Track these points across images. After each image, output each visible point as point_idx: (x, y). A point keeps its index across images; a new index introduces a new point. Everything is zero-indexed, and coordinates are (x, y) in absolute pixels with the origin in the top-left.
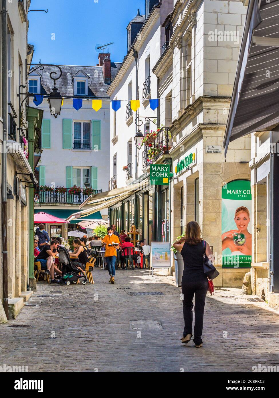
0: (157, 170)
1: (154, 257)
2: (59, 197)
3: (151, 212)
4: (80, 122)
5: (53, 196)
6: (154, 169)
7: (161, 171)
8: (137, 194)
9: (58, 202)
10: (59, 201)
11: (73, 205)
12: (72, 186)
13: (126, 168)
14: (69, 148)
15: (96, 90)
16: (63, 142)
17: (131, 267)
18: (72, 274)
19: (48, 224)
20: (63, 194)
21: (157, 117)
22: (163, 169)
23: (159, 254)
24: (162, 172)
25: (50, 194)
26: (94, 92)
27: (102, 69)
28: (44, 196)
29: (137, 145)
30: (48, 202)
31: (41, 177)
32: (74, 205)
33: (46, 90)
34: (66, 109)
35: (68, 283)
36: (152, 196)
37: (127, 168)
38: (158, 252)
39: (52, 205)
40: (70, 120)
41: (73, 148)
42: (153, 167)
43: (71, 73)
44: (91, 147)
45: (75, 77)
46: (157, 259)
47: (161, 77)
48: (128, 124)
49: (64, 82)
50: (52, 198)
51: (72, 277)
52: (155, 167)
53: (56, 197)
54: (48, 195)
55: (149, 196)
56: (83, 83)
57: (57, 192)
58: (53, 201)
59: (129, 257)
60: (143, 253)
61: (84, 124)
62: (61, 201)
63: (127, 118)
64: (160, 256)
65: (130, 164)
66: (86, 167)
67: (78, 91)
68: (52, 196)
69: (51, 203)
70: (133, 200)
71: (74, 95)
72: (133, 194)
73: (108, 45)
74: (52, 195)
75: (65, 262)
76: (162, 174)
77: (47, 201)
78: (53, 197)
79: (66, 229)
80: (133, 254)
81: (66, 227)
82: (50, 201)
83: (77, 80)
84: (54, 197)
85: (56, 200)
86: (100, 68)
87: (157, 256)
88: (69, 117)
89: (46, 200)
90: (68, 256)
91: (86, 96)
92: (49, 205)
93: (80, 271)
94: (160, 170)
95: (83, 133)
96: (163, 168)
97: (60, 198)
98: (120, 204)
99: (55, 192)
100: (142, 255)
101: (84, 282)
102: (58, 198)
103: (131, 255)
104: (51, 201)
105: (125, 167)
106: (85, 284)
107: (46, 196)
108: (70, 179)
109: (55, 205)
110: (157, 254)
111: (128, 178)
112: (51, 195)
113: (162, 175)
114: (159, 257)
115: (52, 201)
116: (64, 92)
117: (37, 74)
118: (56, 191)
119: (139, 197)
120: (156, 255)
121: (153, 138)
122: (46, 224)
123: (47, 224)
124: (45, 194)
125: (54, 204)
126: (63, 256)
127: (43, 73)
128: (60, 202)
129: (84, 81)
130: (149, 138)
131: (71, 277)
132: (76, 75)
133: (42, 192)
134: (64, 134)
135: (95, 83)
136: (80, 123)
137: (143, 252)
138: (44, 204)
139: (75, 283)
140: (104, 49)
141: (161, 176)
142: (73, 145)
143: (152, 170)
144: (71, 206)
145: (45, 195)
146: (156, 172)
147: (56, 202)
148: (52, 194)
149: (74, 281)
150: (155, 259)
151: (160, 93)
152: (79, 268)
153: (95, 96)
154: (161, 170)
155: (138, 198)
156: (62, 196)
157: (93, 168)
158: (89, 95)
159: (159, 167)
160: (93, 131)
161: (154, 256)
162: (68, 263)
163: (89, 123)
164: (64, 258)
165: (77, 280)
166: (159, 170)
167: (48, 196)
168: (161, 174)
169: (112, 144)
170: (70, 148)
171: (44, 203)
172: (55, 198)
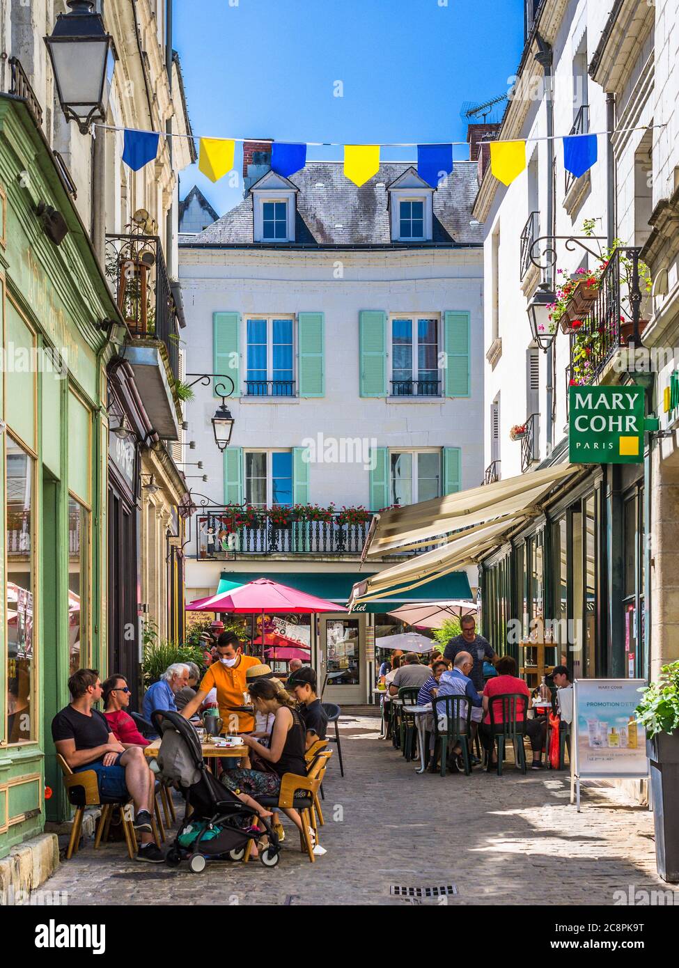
0: (596, 407)
1: (585, 738)
2: (350, 537)
3: (590, 567)
4: (409, 317)
5: (332, 534)
6: (583, 405)
7: (611, 412)
8: (550, 511)
9: (345, 551)
10: (350, 547)
11: (390, 561)
12: (385, 504)
13: (519, 433)
14: (376, 395)
15: (457, 225)
16: (361, 376)
17: (519, 763)
18: (218, 825)
19: (318, 617)
20: (360, 528)
21: (606, 236)
22: (618, 402)
23: (603, 724)
24: (616, 413)
25: (321, 527)
26: (451, 232)
27: (476, 167)
28: (304, 534)
29: (538, 335)
30: (318, 551)
31: (297, 481)
32: (393, 561)
33: (313, 230)
34: (368, 283)
35: (198, 863)
36: (594, 516)
37: (523, 431)
38: (603, 719)
39: (329, 560)
40: (381, 315)
41: (388, 395)
42: (578, 396)
43: (386, 181)
44: (443, 389)
45: (394, 188)
46: (595, 746)
47: (619, 90)
48: (528, 290)
49: (367, 206)
50: (328, 540)
51: (215, 837)
52: (589, 396)
53: (341, 537)
54: (318, 531)
55: (585, 516)
56: (418, 207)
57: (344, 523)
58: (332, 547)
59: (508, 730)
60: (559, 716)
61: (420, 323)
62: (353, 549)
63: (525, 270)
64: (610, 732)
65: (533, 416)
66: (428, 447)
67: (405, 229)
68: (328, 535)
69: (325, 553)
70: (541, 532)
71: (391, 241)
72: (538, 512)
73: (497, 101)
74: (328, 533)
75: (183, 775)
76: (615, 420)
77: (314, 548)
78: (332, 537)
79: (370, 630)
80: (522, 720)
81: (370, 625)
82: (321, 548)
83: (401, 196)
84: (334, 536)
85: (341, 546)
86: (470, 165)
87: (598, 733)
88: (377, 305)
89: (311, 547)
90: (192, 749)
91: (428, 241)
92: (319, 562)
93: (249, 812)
94: (608, 407)
95: (419, 349)
96: (617, 398)
97: (350, 541)
98: (506, 550)
99: (338, 523)
100: (557, 721)
101: (269, 858)
102: (345, 540)
103: (517, 723)
104: (325, 547)
105: (516, 429)
106: (272, 867)
107: (311, 534)
108: (382, 483)
109: (336, 560)
110: (597, 724)
111: (528, 463)
112: (325, 531)
113: (615, 427)
114: (602, 738)
115: (328, 549)
116: (364, 234)
117: (285, 185)
118: (341, 521)
119: (558, 521)
120: (592, 731)
121: (587, 295)
122: (312, 615)
123: (315, 615)
124: (308, 527)
125: (334, 557)
126: (174, 752)
127: (307, 184)
128: (350, 551)
129: (419, 200)
130: (573, 299)
131: (209, 836)
132: (398, 182)
133: (300, 524)
134: (363, 353)
135: (455, 205)
136: (409, 323)
137: (559, 710)
138: (304, 559)
139: (238, 857)
140: (484, 115)
141: (611, 429)
142: (389, 387)
143: (577, 407)
144: (383, 562)
145: (308, 532)
146: (592, 413)
147: (341, 551)
148: (328, 528)
149: (232, 852)
150: (587, 746)
151: (616, 151)
152: (244, 797)
153: (452, 240)
154: (611, 405)
155: (553, 527)
156: (357, 534)
157: (446, 451)
158: (434, 239)
159: (603, 395)
160: (446, 343)
161: (586, 733)
162: (197, 780)
163: (436, 321)
164: (177, 759)
165: (245, 847)
166: (602, 405)
167: (318, 534)
168: (611, 423)
169: (487, 366)
170: (380, 395)
171: (304, 553)
172: (336, 540)
